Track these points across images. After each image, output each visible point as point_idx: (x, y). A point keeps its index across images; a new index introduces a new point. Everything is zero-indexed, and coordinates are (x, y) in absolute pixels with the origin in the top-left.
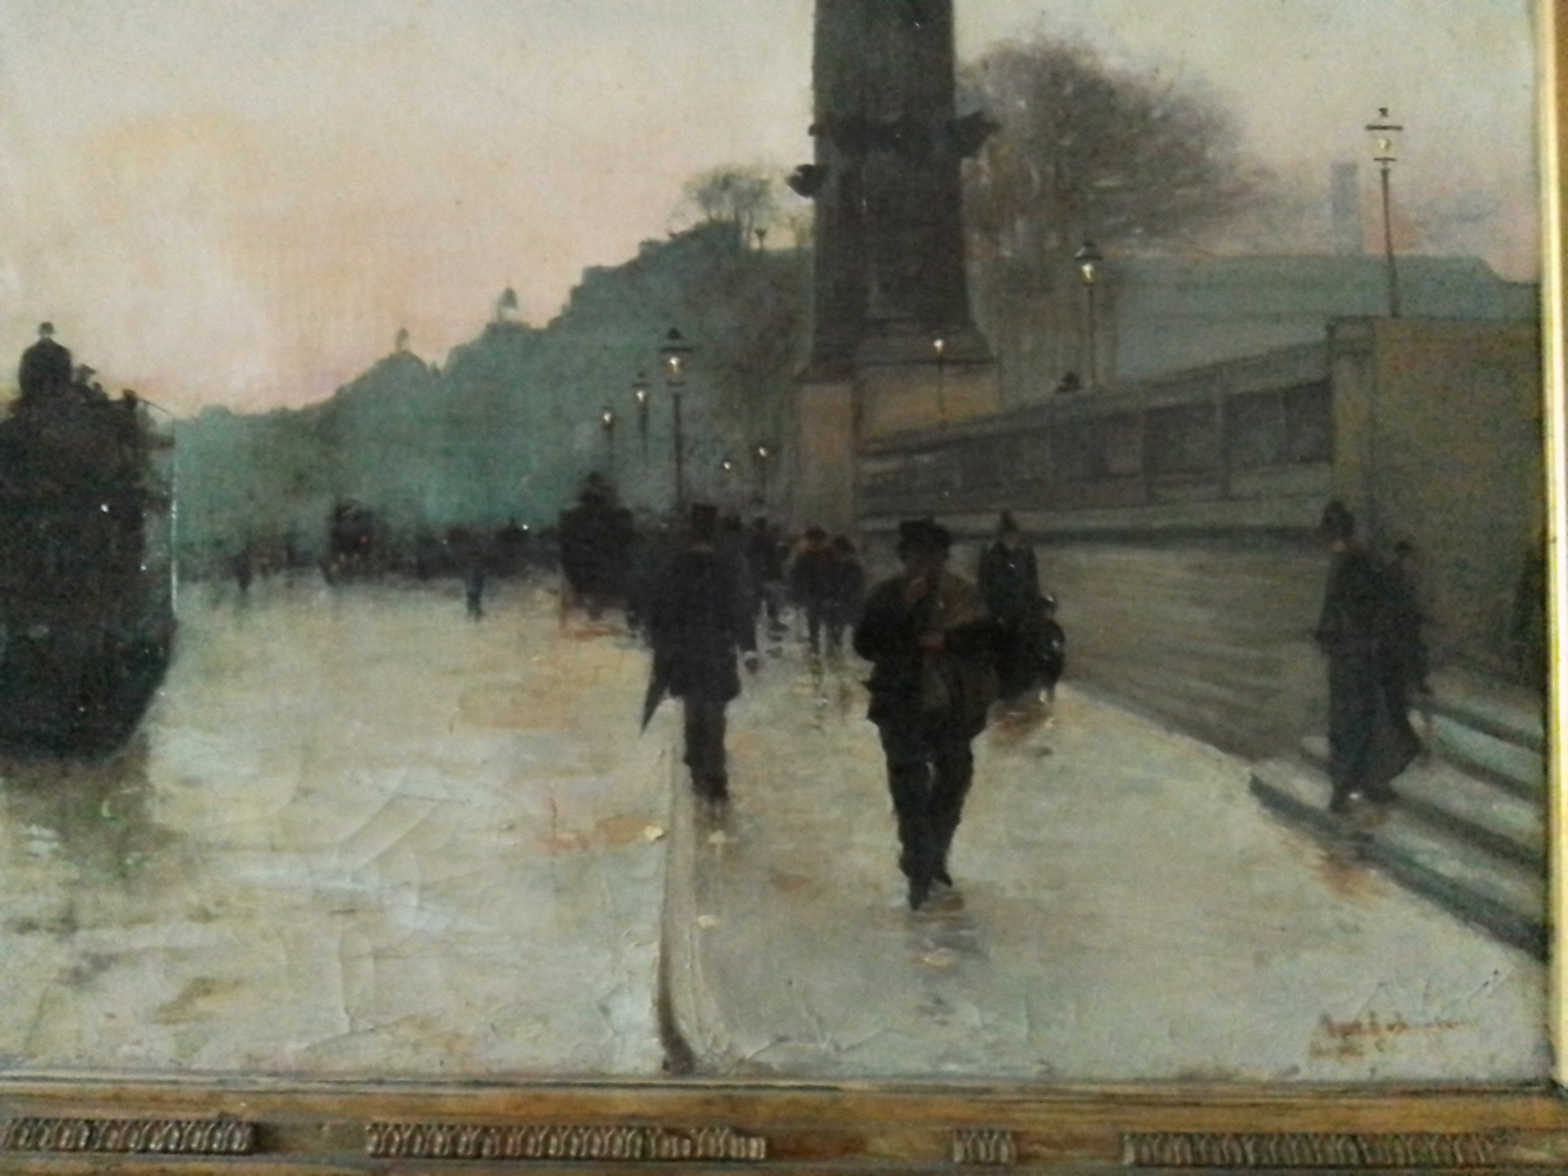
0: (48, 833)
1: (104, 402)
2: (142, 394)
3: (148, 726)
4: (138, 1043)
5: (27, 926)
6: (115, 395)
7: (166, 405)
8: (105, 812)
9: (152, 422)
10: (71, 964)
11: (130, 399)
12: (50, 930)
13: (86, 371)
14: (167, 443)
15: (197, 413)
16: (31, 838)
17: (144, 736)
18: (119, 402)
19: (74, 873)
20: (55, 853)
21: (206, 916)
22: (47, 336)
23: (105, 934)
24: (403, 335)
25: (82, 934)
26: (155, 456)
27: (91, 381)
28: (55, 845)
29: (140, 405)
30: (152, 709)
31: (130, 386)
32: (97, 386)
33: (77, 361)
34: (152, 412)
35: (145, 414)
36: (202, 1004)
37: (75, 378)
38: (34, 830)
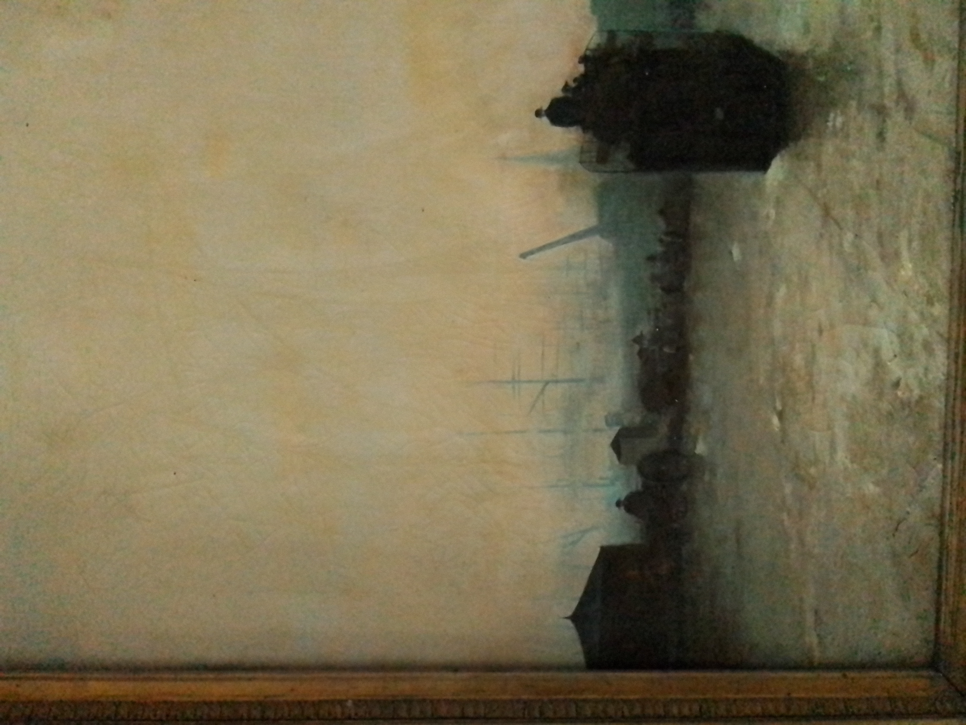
0: (832, 115)
1: (584, 76)
2: (581, 52)
3: (774, 50)
4: (943, 79)
5: (881, 135)
6: (581, 68)
7: (589, 37)
8: (822, 79)
9: (599, 45)
10: (902, 113)
11: (584, 59)
12: (884, 121)
13: (566, 88)
14: (612, 35)
15: (595, 18)
16: (834, 126)
17: (781, 52)
18: (586, 66)
19: (854, 103)
20: (843, 113)
21: (878, 29)
22: (543, 113)
23: (887, 90)
25: (887, 102)
26: (619, 43)
27: (573, 85)
28: (839, 112)
29: (588, 53)
31: (577, 60)
32: (575, 80)
33: (559, 94)
34: (592, 46)
35: (594, 50)
36: (924, 37)
37: (570, 95)
38: (830, 124)
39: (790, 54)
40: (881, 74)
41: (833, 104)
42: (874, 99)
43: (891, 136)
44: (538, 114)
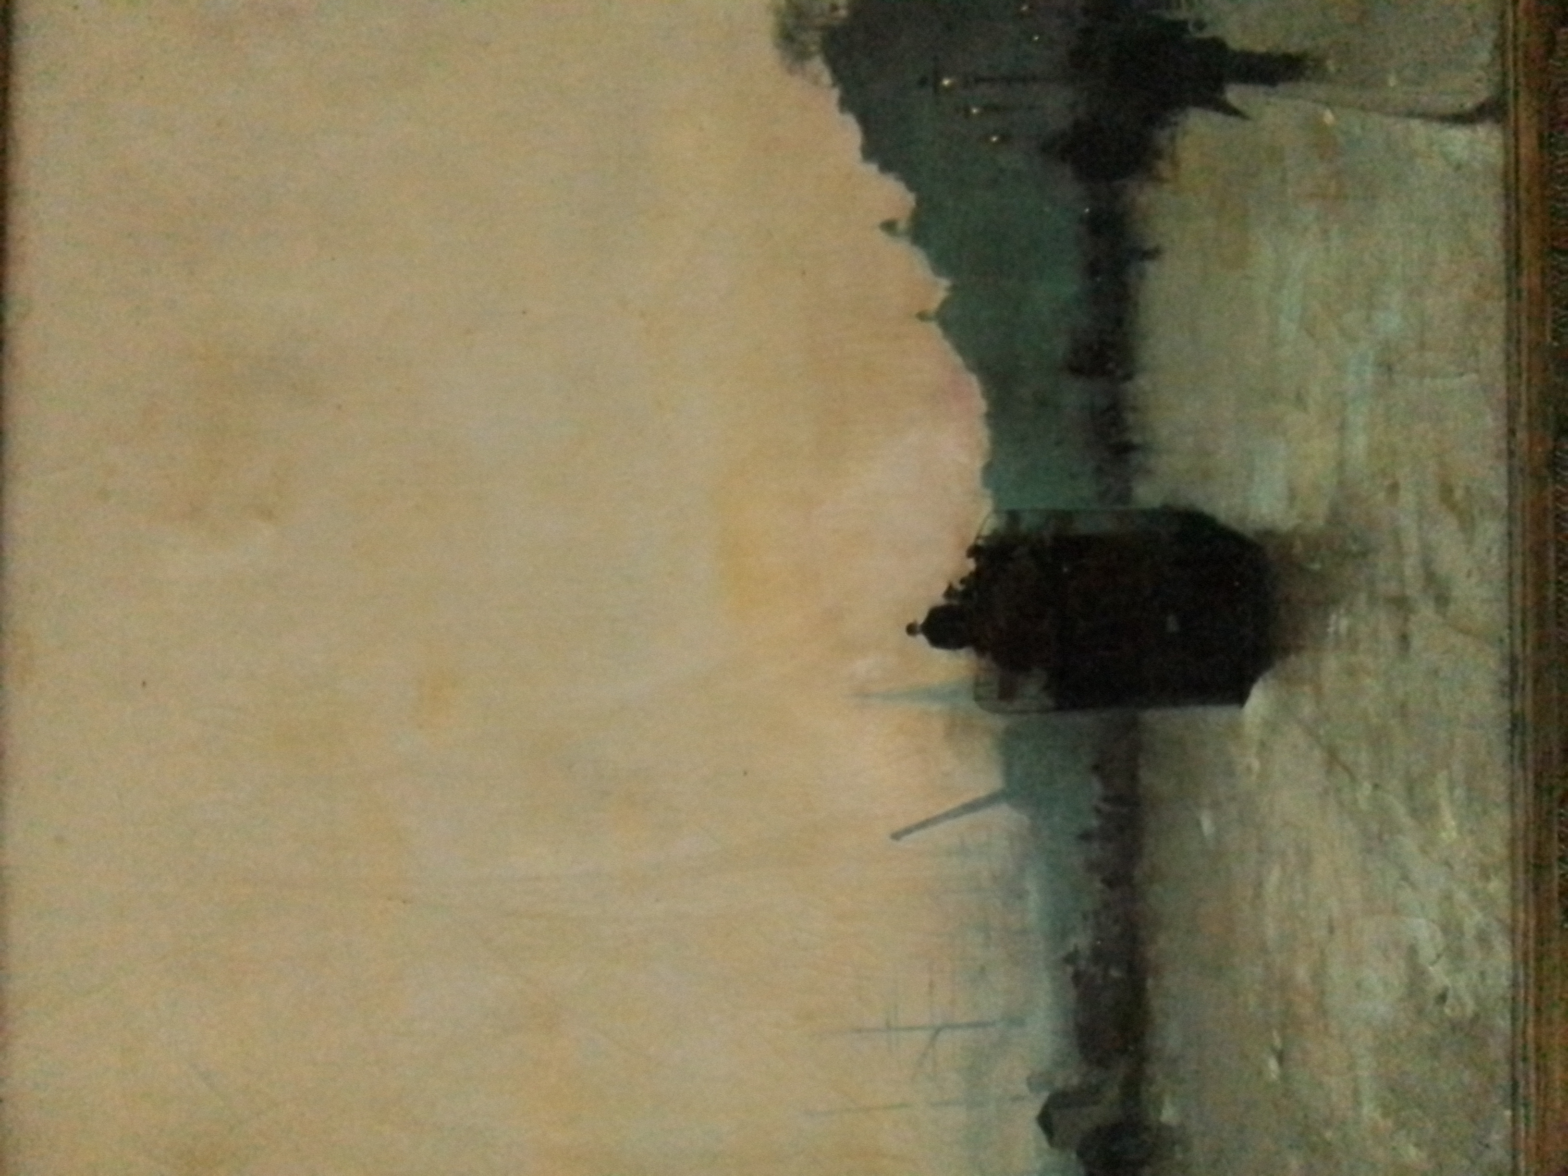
0: (1333, 617)
1: (977, 574)
2: (971, 541)
3: (1248, 530)
4: (1489, 550)
5: (1404, 639)
6: (971, 565)
7: (980, 521)
8: (1316, 566)
9: (995, 532)
10: (1431, 604)
11: (975, 552)
12: (1406, 620)
13: (950, 593)
14: (1013, 516)
15: (988, 492)
16: (1336, 633)
17: (1257, 533)
18: (977, 560)
19: (1363, 597)
20: (1349, 612)
21: (1394, 488)
22: (918, 629)
23: (1408, 572)
24: (922, 316)
25: (1409, 592)
26: (1023, 527)
27: (959, 587)
28: (1342, 611)
29: (980, 542)
30: (1234, 525)
31: (963, 553)
32: (962, 581)
34: (986, 532)
35: (988, 538)
36: (1459, 494)
37: (955, 602)
38: (1331, 630)
39: (1269, 533)
40: (1400, 552)
41: (1333, 601)
42: (1392, 588)
43: (1417, 642)
44: (911, 630)
